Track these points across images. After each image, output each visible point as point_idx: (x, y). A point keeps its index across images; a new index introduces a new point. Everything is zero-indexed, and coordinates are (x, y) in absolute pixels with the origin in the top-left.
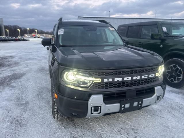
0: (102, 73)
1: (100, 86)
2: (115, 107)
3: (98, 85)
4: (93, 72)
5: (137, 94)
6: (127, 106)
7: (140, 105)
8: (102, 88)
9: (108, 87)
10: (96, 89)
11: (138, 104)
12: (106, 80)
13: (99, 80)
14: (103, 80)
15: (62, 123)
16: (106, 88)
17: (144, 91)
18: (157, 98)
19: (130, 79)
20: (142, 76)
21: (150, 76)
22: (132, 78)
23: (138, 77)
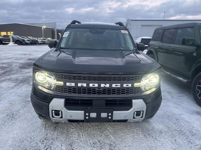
0: (64, 76)
1: (62, 90)
2: (79, 114)
3: (61, 89)
4: (56, 74)
5: (106, 104)
6: (93, 115)
7: (110, 118)
8: (65, 92)
9: (71, 92)
10: (59, 92)
11: (108, 116)
12: (68, 84)
13: (61, 83)
14: (65, 84)
15: (46, 124)
16: (70, 92)
17: (117, 102)
18: (135, 113)
19: (96, 85)
20: (113, 85)
21: (125, 85)
22: (99, 85)
23: (107, 84)
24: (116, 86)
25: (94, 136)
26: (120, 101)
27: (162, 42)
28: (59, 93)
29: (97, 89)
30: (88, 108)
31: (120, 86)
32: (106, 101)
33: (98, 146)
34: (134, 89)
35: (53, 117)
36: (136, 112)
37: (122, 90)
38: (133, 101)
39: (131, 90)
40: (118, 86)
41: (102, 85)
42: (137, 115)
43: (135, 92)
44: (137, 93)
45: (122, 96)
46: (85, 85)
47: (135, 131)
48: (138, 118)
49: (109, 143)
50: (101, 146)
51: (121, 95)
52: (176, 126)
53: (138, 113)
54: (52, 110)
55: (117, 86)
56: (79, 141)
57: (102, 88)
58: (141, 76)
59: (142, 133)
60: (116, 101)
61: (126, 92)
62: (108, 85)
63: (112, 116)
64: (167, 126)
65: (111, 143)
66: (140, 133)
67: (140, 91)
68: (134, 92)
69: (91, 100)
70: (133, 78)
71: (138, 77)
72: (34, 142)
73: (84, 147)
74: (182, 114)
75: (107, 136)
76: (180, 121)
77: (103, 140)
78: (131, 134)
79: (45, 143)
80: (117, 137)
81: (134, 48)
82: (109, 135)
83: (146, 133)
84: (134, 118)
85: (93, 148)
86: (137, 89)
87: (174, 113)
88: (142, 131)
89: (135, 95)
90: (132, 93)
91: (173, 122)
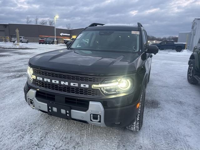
12: (38, 78)
19: (58, 82)
21: (82, 85)
22: (60, 82)
23: (66, 82)
24: (74, 84)
26: (78, 100)
31: (77, 86)
32: (66, 98)
35: (29, 104)
37: (80, 89)
38: (91, 103)
40: (76, 86)
41: (62, 83)
43: (94, 94)
44: (97, 95)
45: (80, 95)
46: (49, 81)
47: (113, 138)
48: (95, 122)
49: (78, 142)
50: (69, 142)
52: (166, 147)
53: (95, 117)
54: (29, 99)
55: (75, 85)
56: (55, 132)
58: (100, 78)
59: (118, 142)
60: (75, 100)
61: (85, 93)
62: (67, 84)
63: (70, 113)
64: (154, 144)
65: (80, 142)
66: (116, 142)
67: (99, 93)
68: (93, 94)
69: (54, 96)
70: (92, 79)
71: (97, 79)
72: (26, 123)
73: (55, 138)
74: (190, 136)
75: (82, 135)
76: (179, 142)
77: (75, 137)
78: (106, 140)
79: (31, 126)
80: (91, 138)
81: (139, 50)
82: (84, 135)
83: (122, 143)
84: (91, 121)
85: (61, 142)
86: (96, 91)
87: (179, 132)
88: (119, 140)
89: (94, 97)
90: (91, 95)
91: (167, 142)
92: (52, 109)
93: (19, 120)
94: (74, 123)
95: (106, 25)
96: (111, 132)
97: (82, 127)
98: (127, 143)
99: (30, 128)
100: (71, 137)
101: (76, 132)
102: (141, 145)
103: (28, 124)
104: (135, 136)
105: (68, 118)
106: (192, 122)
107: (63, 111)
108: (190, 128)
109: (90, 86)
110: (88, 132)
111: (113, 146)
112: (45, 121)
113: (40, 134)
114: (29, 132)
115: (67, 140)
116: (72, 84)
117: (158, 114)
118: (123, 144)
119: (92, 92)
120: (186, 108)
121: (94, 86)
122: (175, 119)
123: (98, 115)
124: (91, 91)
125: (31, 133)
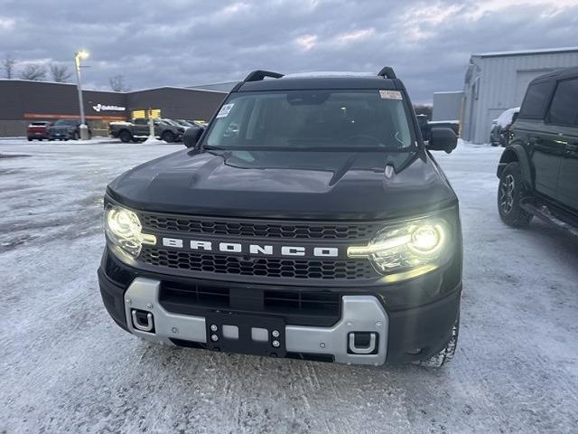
0: (159, 220)
1: (156, 257)
2: (193, 326)
3: (153, 254)
4: (144, 216)
5: (267, 303)
6: (231, 332)
7: (276, 343)
8: (161, 263)
9: (176, 263)
10: (149, 261)
11: (272, 338)
12: (166, 242)
13: (152, 239)
14: (160, 240)
16: (172, 264)
17: (298, 298)
18: (352, 335)
19: (238, 248)
20: (283, 248)
21: (318, 252)
22: (246, 248)
23: (266, 247)
24: (291, 251)
25: (258, 395)
26: (305, 296)
27: (546, 123)
28: (149, 266)
29: (242, 259)
30: (214, 311)
31: (303, 254)
32: (268, 293)
33: (257, 425)
34: (348, 265)
35: (135, 327)
36: (355, 333)
37: (310, 264)
38: (346, 300)
39: (339, 268)
40: (298, 254)
41: (254, 249)
42: (357, 344)
43: (354, 273)
44: (363, 277)
45: (310, 281)
46: (208, 246)
47: (386, 395)
48: (363, 354)
49: (292, 421)
50: (266, 426)
51: (309, 279)
52: (531, 399)
53: (362, 339)
54: (132, 309)
55: (295, 251)
56: (212, 402)
57: (254, 255)
58: (370, 226)
59: (403, 405)
60: (295, 296)
61: (324, 273)
62: (268, 250)
63: (282, 338)
64: (497, 395)
65: (298, 421)
66: (398, 404)
67: (368, 270)
68: (349, 273)
69: (226, 290)
70: (346, 230)
71: (360, 229)
72: (105, 389)
73: (219, 420)
74: (572, 363)
75: (296, 399)
76: (554, 382)
77: (279, 408)
78: (369, 404)
79: (127, 395)
80: (323, 405)
81: (413, 144)
82: (301, 398)
83: (416, 405)
84: (349, 351)
85: (242, 428)
86: (359, 264)
87: (542, 355)
88: (405, 399)
89: (353, 282)
90: (344, 276)
91: (526, 384)
92: (219, 332)
93: (76, 380)
94: (256, 369)
95: (287, 76)
96: (370, 380)
97: (285, 377)
98: (428, 403)
99: (126, 403)
100: (266, 411)
101: (273, 393)
102: (468, 402)
103: (114, 391)
104: (440, 383)
105: (276, 352)
106: (560, 325)
107: (260, 334)
108: (563, 340)
109: (342, 252)
110: (308, 387)
111: (396, 417)
112: (163, 374)
113: (167, 415)
114: (129, 413)
115: (259, 420)
116: (286, 251)
117: (469, 314)
118: (420, 408)
119: (347, 270)
120: (529, 291)
121: (353, 251)
122: (516, 323)
123: (369, 333)
124: (344, 265)
125: (137, 417)
